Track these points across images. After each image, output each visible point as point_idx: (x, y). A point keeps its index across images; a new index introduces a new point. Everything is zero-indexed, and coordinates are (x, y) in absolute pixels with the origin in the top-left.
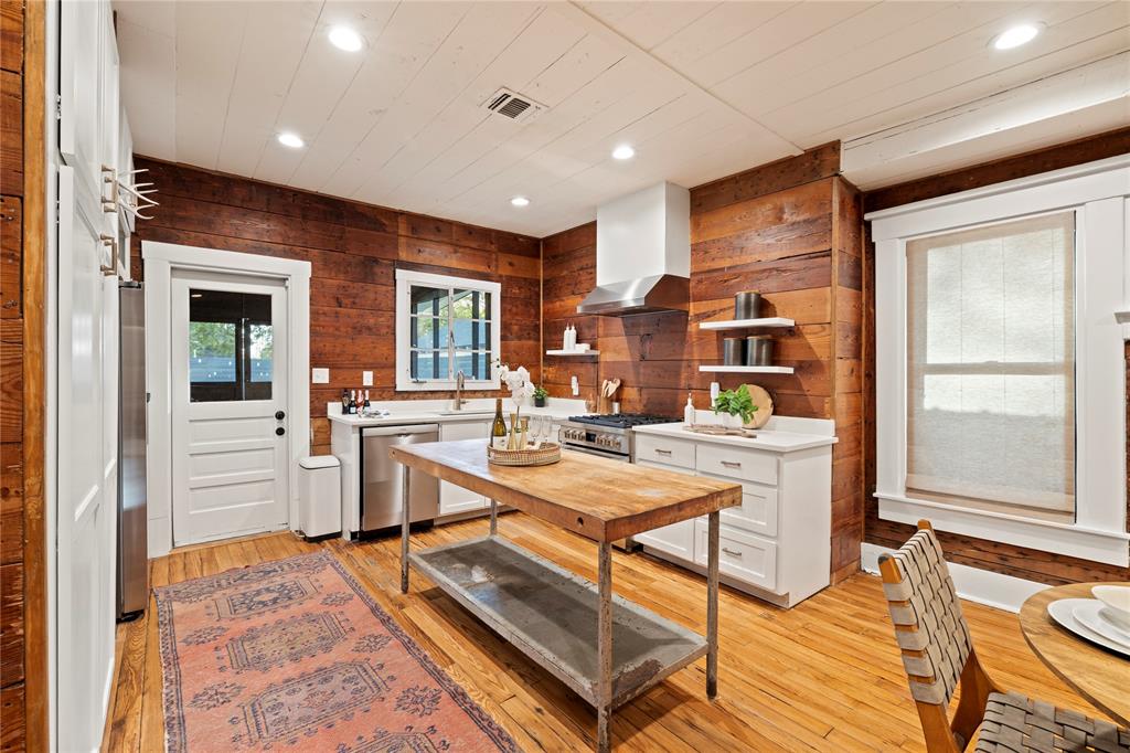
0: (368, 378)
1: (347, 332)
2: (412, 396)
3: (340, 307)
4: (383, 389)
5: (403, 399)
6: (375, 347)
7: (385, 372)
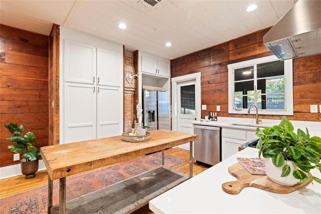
0: (218, 108)
1: (211, 92)
2: (236, 116)
3: (209, 84)
4: (224, 112)
5: (232, 117)
6: (221, 97)
7: (224, 106)
